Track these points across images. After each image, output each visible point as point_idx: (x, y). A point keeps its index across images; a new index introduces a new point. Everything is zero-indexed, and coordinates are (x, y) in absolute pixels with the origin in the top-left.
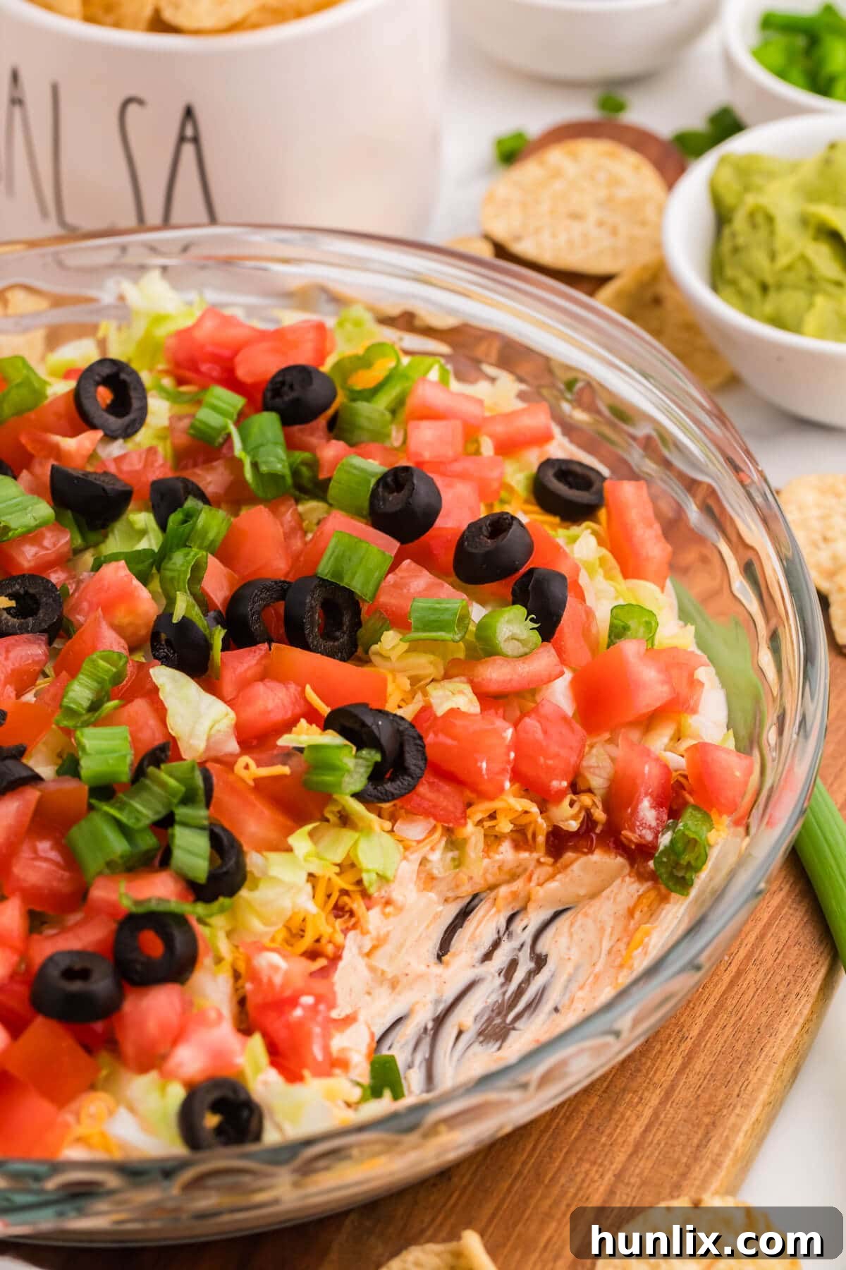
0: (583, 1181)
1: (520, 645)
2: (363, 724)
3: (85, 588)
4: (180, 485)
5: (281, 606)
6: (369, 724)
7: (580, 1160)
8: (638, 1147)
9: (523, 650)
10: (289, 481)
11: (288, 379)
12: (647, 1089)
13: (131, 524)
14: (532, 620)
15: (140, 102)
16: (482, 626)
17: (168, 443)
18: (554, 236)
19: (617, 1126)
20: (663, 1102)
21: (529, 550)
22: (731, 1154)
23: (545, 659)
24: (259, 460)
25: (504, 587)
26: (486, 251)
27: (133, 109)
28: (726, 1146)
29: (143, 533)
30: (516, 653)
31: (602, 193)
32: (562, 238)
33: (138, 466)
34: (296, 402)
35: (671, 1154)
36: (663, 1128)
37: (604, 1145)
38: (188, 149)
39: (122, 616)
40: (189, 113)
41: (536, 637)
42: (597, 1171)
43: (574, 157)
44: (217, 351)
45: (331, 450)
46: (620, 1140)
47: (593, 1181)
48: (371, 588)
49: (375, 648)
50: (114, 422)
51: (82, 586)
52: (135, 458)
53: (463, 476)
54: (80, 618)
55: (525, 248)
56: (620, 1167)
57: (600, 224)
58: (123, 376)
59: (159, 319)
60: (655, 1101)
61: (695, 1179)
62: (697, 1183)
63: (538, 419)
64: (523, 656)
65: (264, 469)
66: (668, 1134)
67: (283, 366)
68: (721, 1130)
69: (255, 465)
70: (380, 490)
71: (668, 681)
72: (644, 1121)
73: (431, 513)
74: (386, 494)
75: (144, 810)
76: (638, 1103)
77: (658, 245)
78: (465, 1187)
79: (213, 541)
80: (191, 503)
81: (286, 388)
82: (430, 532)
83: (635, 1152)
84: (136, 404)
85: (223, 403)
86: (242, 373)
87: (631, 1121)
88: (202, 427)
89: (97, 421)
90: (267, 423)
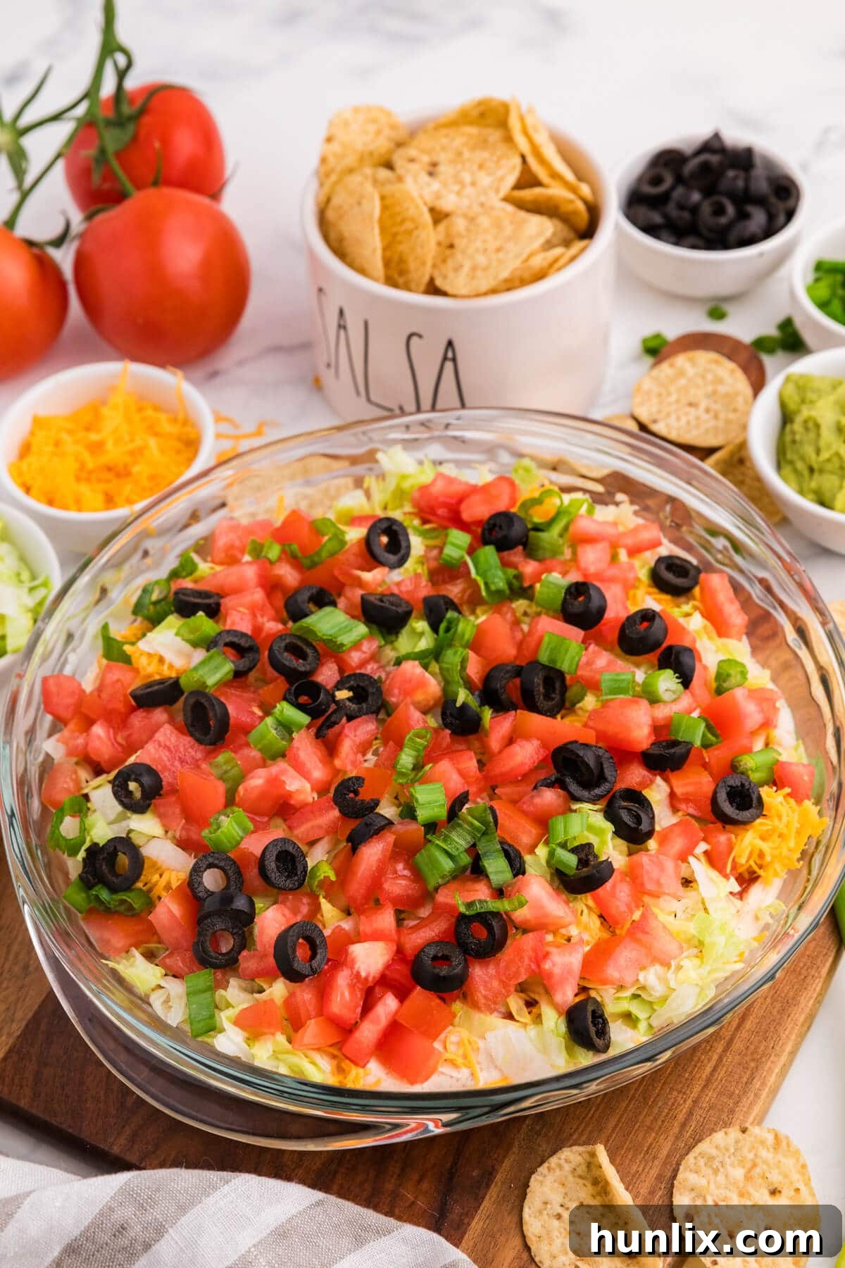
0: (673, 1104)
1: (671, 693)
2: (578, 756)
3: (392, 679)
4: (442, 602)
5: (517, 681)
6: (581, 755)
7: (672, 1089)
8: (708, 1081)
9: (674, 697)
10: (508, 592)
11: (498, 522)
12: (716, 1040)
13: (413, 630)
14: (677, 678)
15: (420, 336)
16: (645, 684)
17: (425, 567)
18: (678, 419)
19: (696, 1066)
20: (725, 1051)
21: (666, 631)
22: (767, 1090)
23: (686, 701)
24: (489, 581)
25: (654, 657)
26: (632, 426)
27: (414, 340)
28: (764, 1084)
29: (422, 634)
30: (672, 699)
31: (710, 389)
32: (684, 420)
33: (410, 588)
34: (505, 537)
35: (728, 1088)
36: (725, 1069)
37: (687, 1079)
38: (449, 365)
39: (419, 696)
40: (450, 344)
41: (680, 687)
42: (682, 1098)
43: (693, 362)
44: (448, 500)
45: (530, 568)
46: (698, 1076)
47: (679, 1104)
48: (574, 667)
49: (579, 705)
50: (392, 558)
51: (391, 676)
52: (408, 583)
53: (612, 580)
54: (394, 700)
55: (659, 428)
56: (696, 1096)
57: (707, 411)
58: (395, 527)
59: (404, 477)
60: (719, 1050)
61: (744, 1107)
62: (745, 1109)
63: (653, 532)
64: (674, 701)
65: (493, 588)
66: (728, 1073)
67: (493, 512)
68: (760, 1072)
69: (486, 584)
70: (568, 597)
71: (762, 711)
72: (713, 1063)
73: (602, 610)
74: (572, 600)
75: (459, 841)
76: (710, 1050)
77: (744, 427)
78: (599, 1105)
79: (468, 641)
80: (451, 614)
81: (497, 529)
82: (603, 622)
83: (706, 1086)
84: (404, 544)
85: (458, 540)
86: (466, 516)
87: (706, 1062)
88: (448, 559)
89: (382, 559)
90: (488, 553)
